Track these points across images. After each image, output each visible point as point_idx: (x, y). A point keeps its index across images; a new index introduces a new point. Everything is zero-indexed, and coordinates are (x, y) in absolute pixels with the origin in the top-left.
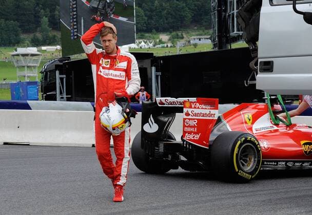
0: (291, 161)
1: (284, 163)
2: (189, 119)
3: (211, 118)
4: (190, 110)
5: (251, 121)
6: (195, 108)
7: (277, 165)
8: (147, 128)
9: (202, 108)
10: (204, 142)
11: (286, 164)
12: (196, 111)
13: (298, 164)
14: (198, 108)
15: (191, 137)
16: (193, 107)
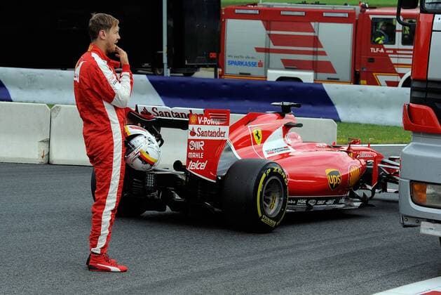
0: (314, 198)
1: (305, 202)
2: (195, 140)
3: (220, 138)
4: (196, 127)
5: (261, 139)
9: (210, 124)
10: (211, 173)
11: (307, 202)
13: (321, 202)
14: (206, 124)
15: (196, 166)
16: (200, 123)
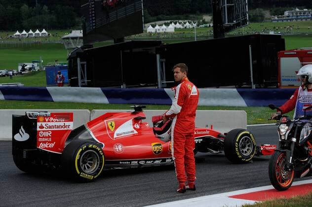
0: (143, 160)
1: (136, 162)
2: (44, 131)
3: (66, 129)
4: (44, 124)
5: (114, 128)
6: (49, 121)
7: (131, 163)
8: (18, 137)
9: (56, 121)
10: (59, 149)
11: (138, 162)
12: (50, 124)
13: (149, 162)
14: (52, 121)
15: (46, 145)
16: (47, 121)
